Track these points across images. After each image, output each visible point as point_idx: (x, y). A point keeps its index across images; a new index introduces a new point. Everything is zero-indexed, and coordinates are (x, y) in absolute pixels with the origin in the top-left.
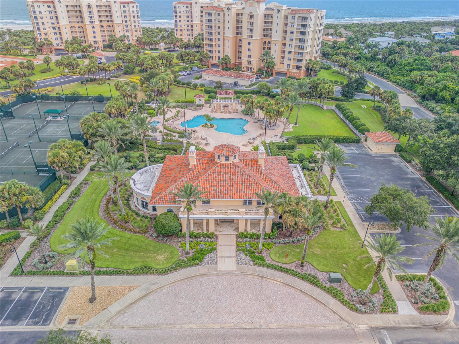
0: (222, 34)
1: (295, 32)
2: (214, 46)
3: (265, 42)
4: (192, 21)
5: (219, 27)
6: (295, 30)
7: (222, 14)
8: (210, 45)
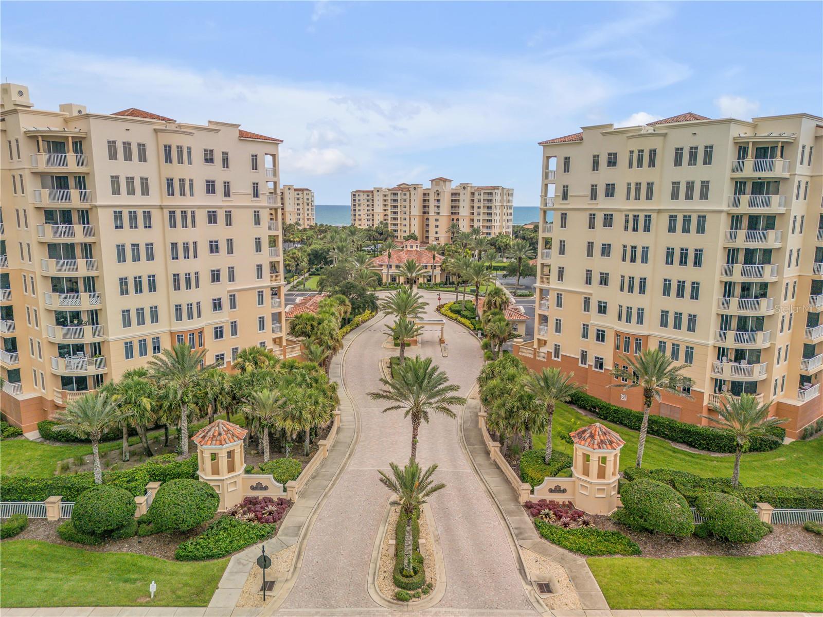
0: (408, 213)
1: (482, 207)
2: (399, 225)
3: (453, 220)
4: (373, 210)
5: (405, 207)
6: (482, 205)
7: (408, 194)
8: (396, 225)
